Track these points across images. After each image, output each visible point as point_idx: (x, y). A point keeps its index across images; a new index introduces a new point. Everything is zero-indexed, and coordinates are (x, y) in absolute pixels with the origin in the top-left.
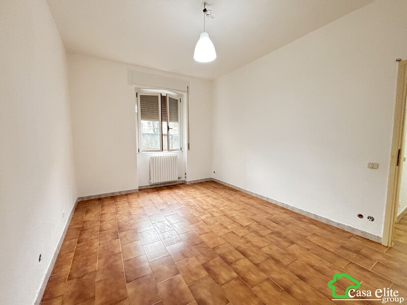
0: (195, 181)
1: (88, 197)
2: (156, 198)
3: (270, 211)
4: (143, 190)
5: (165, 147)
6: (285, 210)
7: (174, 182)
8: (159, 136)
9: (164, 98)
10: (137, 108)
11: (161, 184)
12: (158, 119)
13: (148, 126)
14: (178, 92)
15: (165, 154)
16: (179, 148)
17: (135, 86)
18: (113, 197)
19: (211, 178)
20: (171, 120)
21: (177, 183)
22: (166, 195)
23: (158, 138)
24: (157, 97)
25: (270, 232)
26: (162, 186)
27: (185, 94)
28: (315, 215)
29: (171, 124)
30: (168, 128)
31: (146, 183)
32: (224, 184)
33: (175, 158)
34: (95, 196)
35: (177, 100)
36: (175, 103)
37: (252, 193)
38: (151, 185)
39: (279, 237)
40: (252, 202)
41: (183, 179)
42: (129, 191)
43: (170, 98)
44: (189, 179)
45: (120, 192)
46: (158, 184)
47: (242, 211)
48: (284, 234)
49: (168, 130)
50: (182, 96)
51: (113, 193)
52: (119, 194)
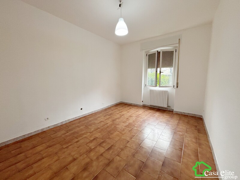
19: (202, 116)
20: (162, 67)
21: (168, 110)
24: (155, 53)
31: (148, 103)
35: (172, 51)
38: (150, 106)
43: (163, 52)
46: (155, 106)
49: (160, 73)
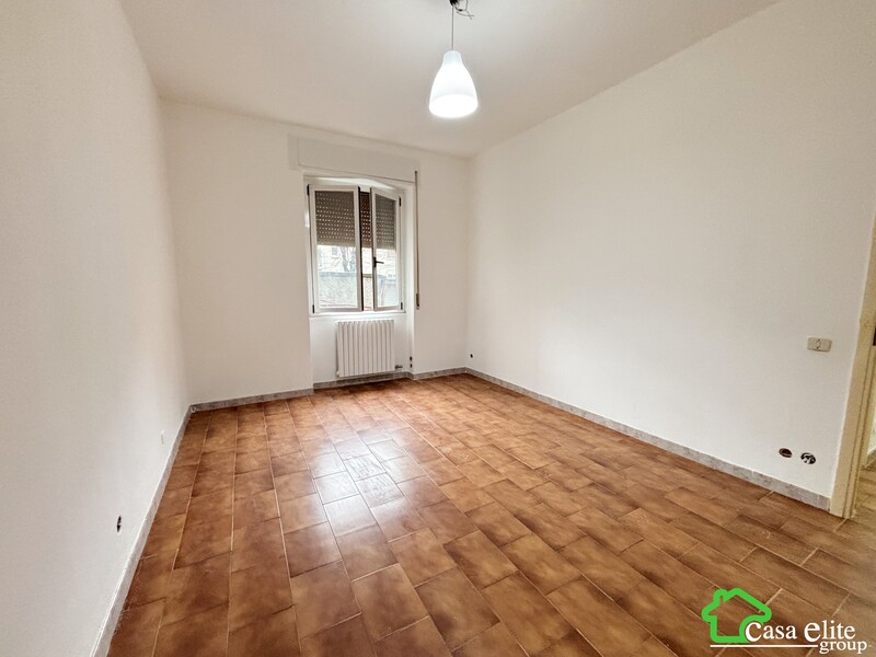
0: (431, 374)
1: (211, 404)
2: (349, 407)
3: (590, 439)
4: (323, 391)
5: (368, 302)
6: (622, 437)
7: (387, 375)
8: (355, 279)
9: (365, 197)
10: (308, 219)
11: (359, 379)
12: (352, 243)
13: (332, 258)
14: (394, 183)
15: (368, 316)
16: (397, 304)
17: (304, 171)
18: (262, 406)
19: (464, 369)
20: (379, 246)
21: (394, 378)
22: (370, 402)
23: (353, 283)
24: (351, 194)
25: (588, 481)
26: (362, 382)
27: (410, 189)
28: (685, 448)
29: (381, 253)
30: (375, 262)
31: (328, 377)
32: (492, 380)
33: (388, 325)
34: (225, 402)
35: (393, 202)
36: (389, 206)
37: (550, 399)
38: (339, 382)
39: (608, 493)
40: (550, 418)
41: (406, 369)
42: (296, 392)
43: (377, 196)
44: (417, 370)
45: (276, 395)
47: (528, 437)
48: (617, 486)
49: (375, 266)
50: (403, 191)
51: (262, 397)
52: (273, 399)
